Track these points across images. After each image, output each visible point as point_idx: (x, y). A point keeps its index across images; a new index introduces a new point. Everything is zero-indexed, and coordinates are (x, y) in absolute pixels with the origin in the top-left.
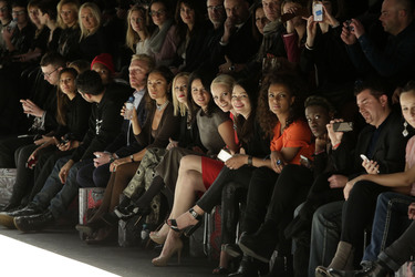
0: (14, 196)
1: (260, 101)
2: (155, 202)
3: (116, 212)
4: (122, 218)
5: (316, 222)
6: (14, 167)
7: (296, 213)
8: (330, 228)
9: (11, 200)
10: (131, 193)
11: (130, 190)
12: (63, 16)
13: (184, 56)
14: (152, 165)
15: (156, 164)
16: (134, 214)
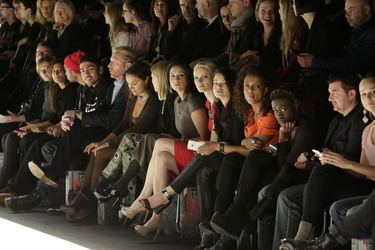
1: (236, 90)
2: (131, 184)
3: (96, 193)
4: (101, 199)
5: (280, 200)
7: (260, 196)
8: (294, 209)
10: (109, 174)
11: (108, 171)
12: (43, 11)
13: (157, 49)
14: (128, 150)
15: (133, 149)
16: (112, 196)
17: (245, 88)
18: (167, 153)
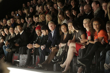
5: (107, 54)
17: (94, 25)
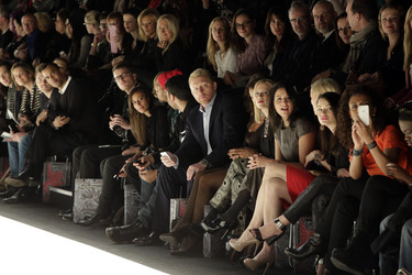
0: (100, 207)
3: (203, 225)
4: (209, 231)
5: (404, 231)
6: (100, 178)
7: (382, 226)
9: (97, 210)
10: (218, 203)
11: (217, 200)
12: (144, 28)
13: (270, 67)
14: (237, 176)
15: (242, 175)
16: (221, 228)
18: (278, 180)
